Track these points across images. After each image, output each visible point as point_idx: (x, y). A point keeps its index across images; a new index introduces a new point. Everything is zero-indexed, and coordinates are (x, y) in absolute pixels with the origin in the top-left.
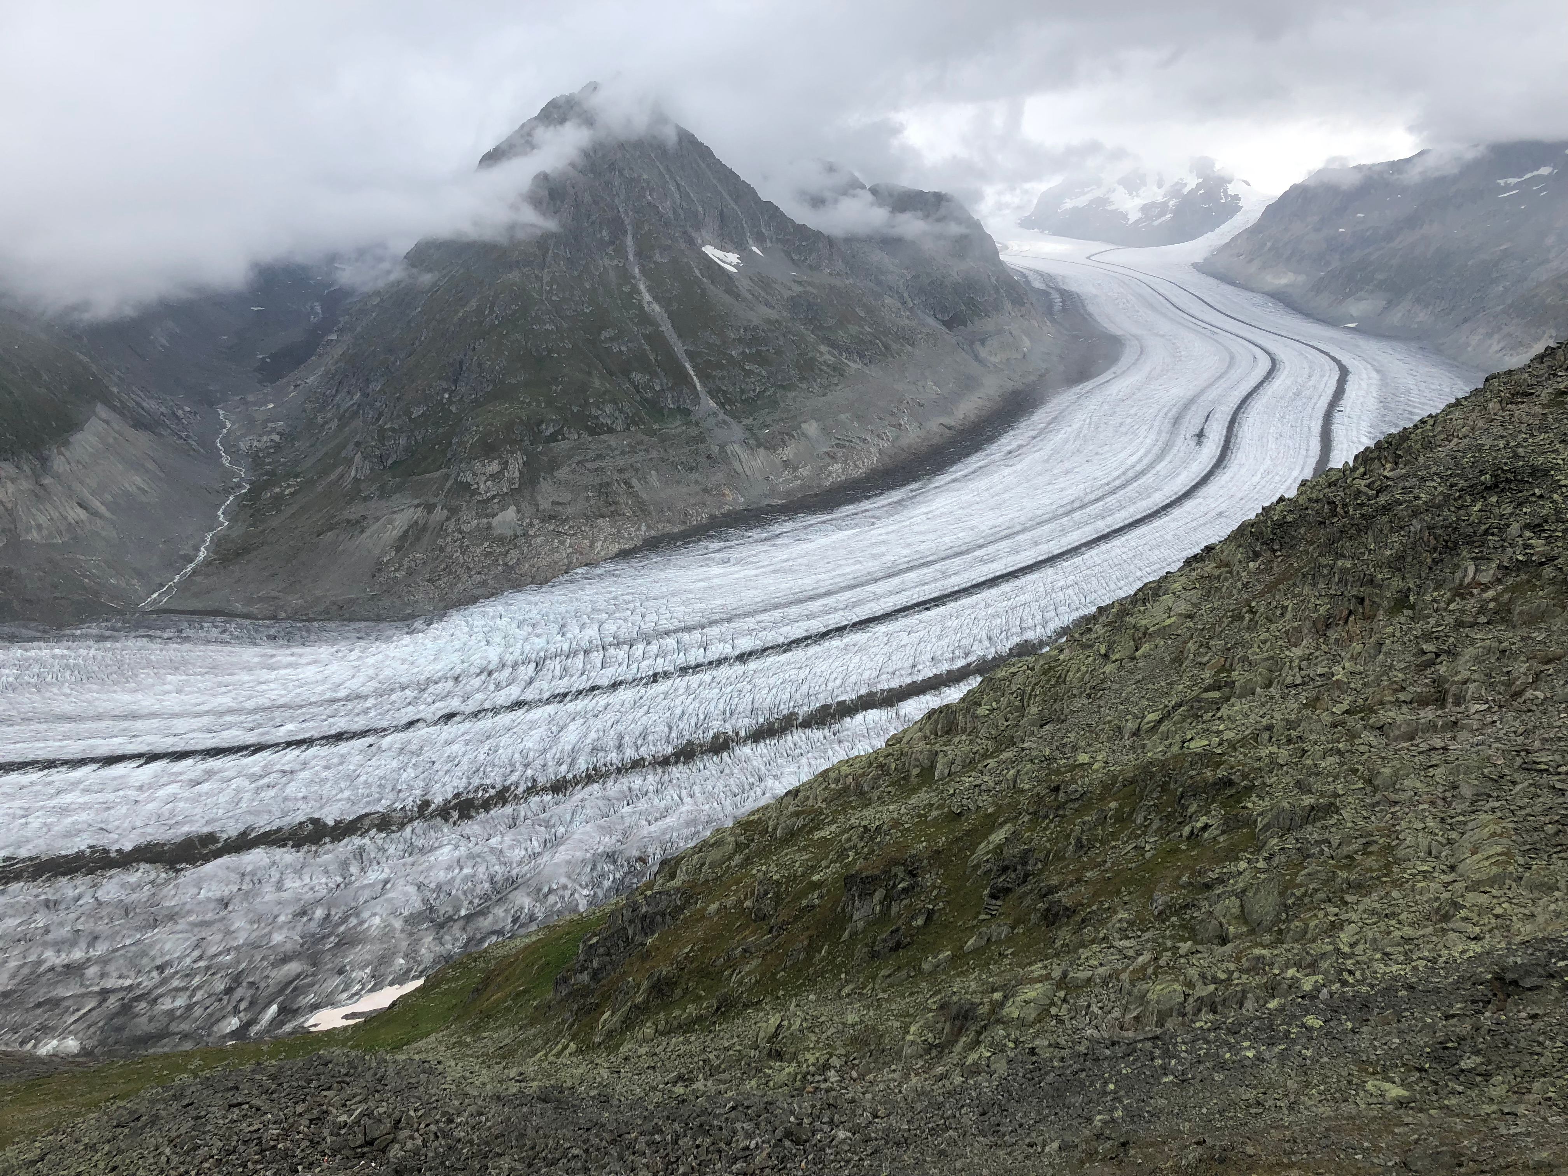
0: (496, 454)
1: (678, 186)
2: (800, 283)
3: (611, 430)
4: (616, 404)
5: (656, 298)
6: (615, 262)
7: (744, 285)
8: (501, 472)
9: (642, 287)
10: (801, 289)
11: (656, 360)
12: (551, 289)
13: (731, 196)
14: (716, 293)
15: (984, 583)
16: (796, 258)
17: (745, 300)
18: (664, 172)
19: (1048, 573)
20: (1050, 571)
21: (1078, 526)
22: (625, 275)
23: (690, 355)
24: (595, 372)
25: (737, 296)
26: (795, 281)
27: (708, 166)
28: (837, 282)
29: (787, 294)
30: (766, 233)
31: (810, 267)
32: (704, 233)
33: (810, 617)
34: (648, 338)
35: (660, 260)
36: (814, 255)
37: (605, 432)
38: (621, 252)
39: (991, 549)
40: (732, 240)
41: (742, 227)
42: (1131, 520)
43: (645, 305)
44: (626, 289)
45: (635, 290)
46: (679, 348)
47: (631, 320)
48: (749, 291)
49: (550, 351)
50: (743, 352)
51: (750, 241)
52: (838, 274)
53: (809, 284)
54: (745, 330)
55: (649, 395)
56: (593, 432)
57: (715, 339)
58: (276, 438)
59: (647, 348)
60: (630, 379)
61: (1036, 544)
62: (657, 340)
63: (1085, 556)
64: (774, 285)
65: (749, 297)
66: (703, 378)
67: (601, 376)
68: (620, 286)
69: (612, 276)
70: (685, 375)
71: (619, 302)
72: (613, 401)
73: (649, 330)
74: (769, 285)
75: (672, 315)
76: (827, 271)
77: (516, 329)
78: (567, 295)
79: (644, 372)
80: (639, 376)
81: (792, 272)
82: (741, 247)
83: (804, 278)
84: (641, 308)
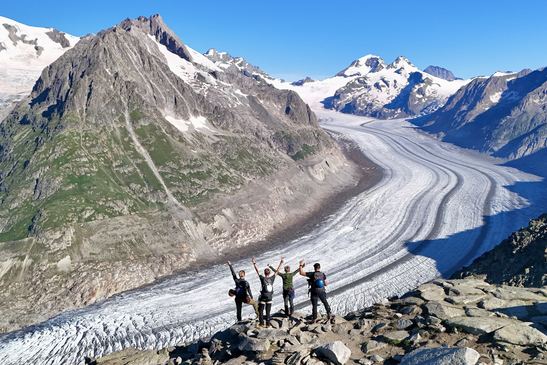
0: (57, 228)
1: (152, 86)
2: (218, 136)
3: (121, 214)
5: (143, 144)
6: (119, 126)
7: (188, 138)
8: (61, 238)
9: (134, 138)
10: (218, 139)
11: (144, 177)
12: (85, 140)
13: (180, 91)
14: (175, 141)
16: (215, 124)
17: (189, 145)
18: (144, 78)
22: (125, 131)
23: (162, 174)
24: (111, 184)
25: (187, 144)
26: (215, 136)
27: (167, 75)
28: (237, 135)
29: (211, 142)
30: (199, 110)
31: (223, 128)
32: (166, 109)
34: (138, 165)
35: (143, 124)
36: (225, 122)
37: (117, 216)
38: (122, 119)
40: (181, 115)
41: (186, 107)
43: (137, 148)
44: (126, 139)
45: (131, 140)
46: (155, 171)
47: (129, 155)
48: (192, 141)
49: (86, 173)
50: (190, 173)
51: (190, 114)
52: (237, 132)
53: (223, 137)
54: (191, 161)
55: (141, 195)
56: (111, 216)
57: (174, 166)
59: (138, 171)
60: (130, 187)
62: (144, 166)
64: (204, 138)
65: (192, 143)
66: (169, 186)
67: (114, 186)
68: (123, 138)
69: (118, 133)
70: (161, 185)
71: (122, 146)
72: (122, 199)
73: (139, 161)
74: (202, 138)
75: (151, 154)
76: (232, 130)
77: (67, 161)
78: (94, 143)
79: (137, 183)
80: (135, 185)
81: (214, 131)
82: (186, 118)
83: (220, 134)
84: (134, 150)
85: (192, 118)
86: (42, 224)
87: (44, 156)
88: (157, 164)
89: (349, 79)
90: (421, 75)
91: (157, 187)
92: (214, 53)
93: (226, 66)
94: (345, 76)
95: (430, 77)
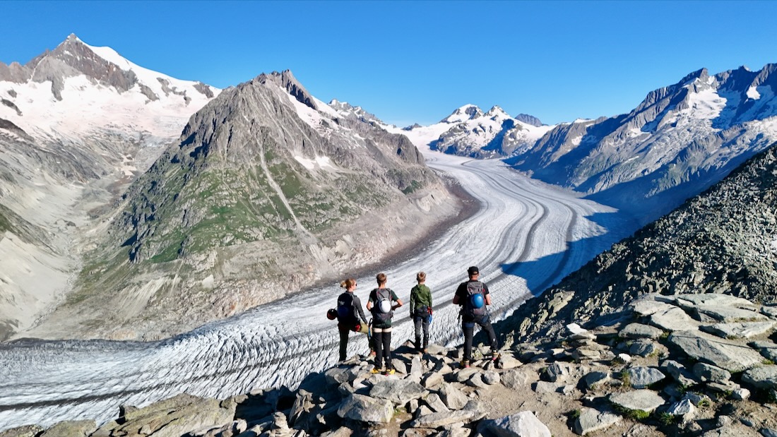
0: (202, 252)
1: (283, 130)
2: (339, 174)
3: (256, 240)
5: (275, 180)
6: (256, 164)
7: (314, 175)
8: (206, 259)
9: (268, 175)
10: (340, 176)
11: (276, 208)
12: (226, 176)
13: (307, 135)
14: (302, 177)
16: (337, 162)
17: (315, 180)
18: (276, 124)
22: (260, 170)
23: (292, 206)
24: (248, 214)
25: (313, 180)
26: (337, 173)
27: (296, 121)
28: (355, 173)
29: (334, 178)
30: (323, 151)
31: (344, 167)
32: (295, 151)
34: (271, 198)
35: (276, 163)
36: (345, 161)
37: (254, 241)
38: (258, 159)
40: (308, 154)
41: (313, 149)
43: (270, 183)
44: (261, 176)
45: (265, 177)
46: (286, 203)
47: (264, 190)
48: (317, 177)
49: (227, 204)
50: (316, 204)
51: (316, 155)
52: (356, 170)
53: (344, 174)
54: (316, 194)
55: (274, 224)
56: (248, 241)
57: (302, 198)
58: (95, 246)
59: (272, 202)
60: (264, 217)
62: (276, 199)
64: (328, 174)
65: (317, 179)
66: (298, 216)
67: (251, 216)
68: (258, 175)
69: (254, 171)
70: (290, 215)
71: (258, 182)
72: (257, 227)
73: (272, 194)
74: (326, 174)
75: (282, 188)
76: (351, 168)
77: (211, 194)
78: (234, 179)
79: (271, 213)
80: (268, 215)
81: (335, 169)
82: (312, 157)
83: (341, 171)
84: (268, 185)
85: (318, 158)
86: (190, 248)
87: (191, 190)
88: (288, 197)
89: (451, 125)
90: (513, 122)
91: (288, 216)
92: (337, 103)
93: (347, 114)
94: (448, 123)
95: (521, 123)
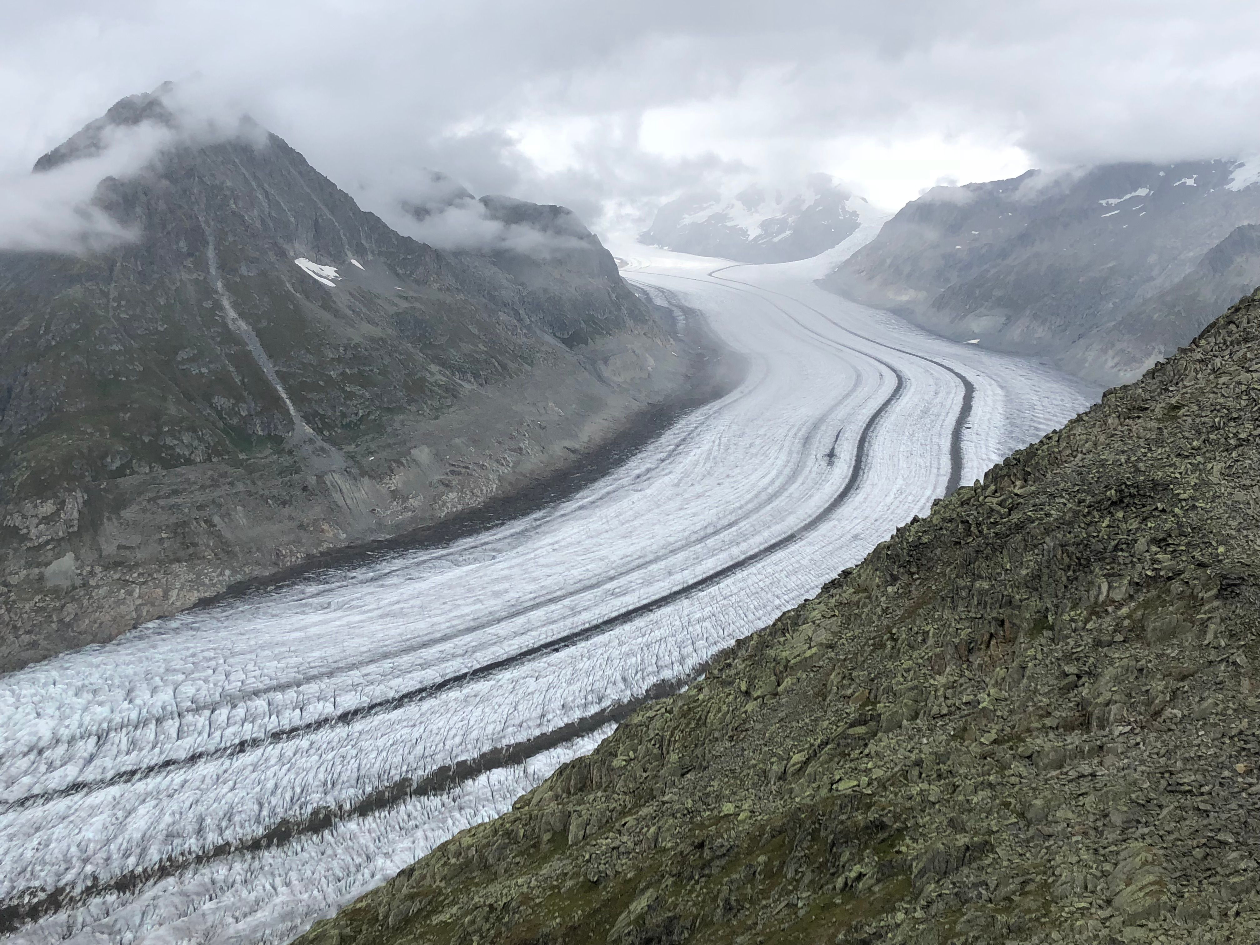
0: (50, 493)
1: (267, 195)
2: (406, 298)
3: (189, 462)
4: (195, 431)
5: (242, 315)
6: (195, 276)
7: (342, 301)
8: (57, 513)
9: (226, 303)
10: (407, 305)
11: (242, 381)
12: (119, 306)
13: (327, 206)
14: (312, 308)
15: (616, 619)
16: (401, 272)
17: (344, 316)
18: (250, 179)
19: (684, 603)
20: (686, 602)
21: (712, 552)
23: (283, 377)
24: (170, 397)
25: (336, 313)
26: (401, 297)
27: (300, 173)
28: (447, 298)
29: (392, 310)
30: (367, 246)
31: (417, 282)
32: (297, 245)
33: (425, 666)
34: (233, 359)
35: (245, 273)
36: (421, 269)
37: (182, 464)
38: (201, 264)
39: (623, 581)
40: (330, 254)
41: (341, 239)
42: (766, 545)
43: (230, 323)
44: (208, 304)
45: (218, 306)
46: (268, 368)
47: (213, 338)
48: (350, 307)
49: (117, 374)
50: (343, 373)
51: (350, 254)
52: (448, 289)
53: (417, 299)
54: (346, 349)
55: (235, 421)
56: (167, 465)
57: (311, 359)
59: (232, 369)
60: (211, 404)
61: (670, 574)
62: (243, 361)
63: (722, 585)
64: (376, 300)
65: (349, 313)
66: (298, 401)
67: (178, 402)
68: (200, 301)
69: (190, 291)
70: (279, 399)
71: (198, 319)
72: (193, 429)
73: (235, 349)
74: (371, 300)
75: (260, 334)
76: (436, 286)
77: (77, 350)
78: (138, 311)
79: (228, 396)
80: (223, 400)
81: (397, 287)
82: (339, 260)
83: (411, 294)
84: (225, 325)
86: (17, 483)
87: (24, 339)
88: (273, 356)
91: (271, 404)
